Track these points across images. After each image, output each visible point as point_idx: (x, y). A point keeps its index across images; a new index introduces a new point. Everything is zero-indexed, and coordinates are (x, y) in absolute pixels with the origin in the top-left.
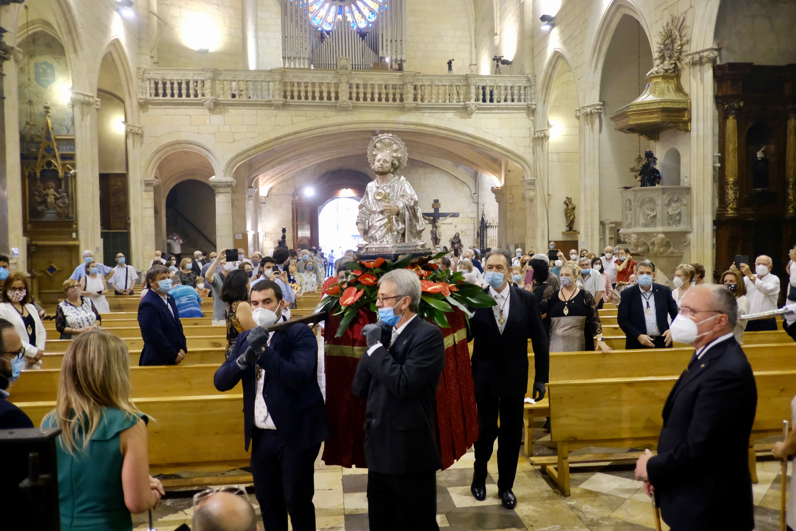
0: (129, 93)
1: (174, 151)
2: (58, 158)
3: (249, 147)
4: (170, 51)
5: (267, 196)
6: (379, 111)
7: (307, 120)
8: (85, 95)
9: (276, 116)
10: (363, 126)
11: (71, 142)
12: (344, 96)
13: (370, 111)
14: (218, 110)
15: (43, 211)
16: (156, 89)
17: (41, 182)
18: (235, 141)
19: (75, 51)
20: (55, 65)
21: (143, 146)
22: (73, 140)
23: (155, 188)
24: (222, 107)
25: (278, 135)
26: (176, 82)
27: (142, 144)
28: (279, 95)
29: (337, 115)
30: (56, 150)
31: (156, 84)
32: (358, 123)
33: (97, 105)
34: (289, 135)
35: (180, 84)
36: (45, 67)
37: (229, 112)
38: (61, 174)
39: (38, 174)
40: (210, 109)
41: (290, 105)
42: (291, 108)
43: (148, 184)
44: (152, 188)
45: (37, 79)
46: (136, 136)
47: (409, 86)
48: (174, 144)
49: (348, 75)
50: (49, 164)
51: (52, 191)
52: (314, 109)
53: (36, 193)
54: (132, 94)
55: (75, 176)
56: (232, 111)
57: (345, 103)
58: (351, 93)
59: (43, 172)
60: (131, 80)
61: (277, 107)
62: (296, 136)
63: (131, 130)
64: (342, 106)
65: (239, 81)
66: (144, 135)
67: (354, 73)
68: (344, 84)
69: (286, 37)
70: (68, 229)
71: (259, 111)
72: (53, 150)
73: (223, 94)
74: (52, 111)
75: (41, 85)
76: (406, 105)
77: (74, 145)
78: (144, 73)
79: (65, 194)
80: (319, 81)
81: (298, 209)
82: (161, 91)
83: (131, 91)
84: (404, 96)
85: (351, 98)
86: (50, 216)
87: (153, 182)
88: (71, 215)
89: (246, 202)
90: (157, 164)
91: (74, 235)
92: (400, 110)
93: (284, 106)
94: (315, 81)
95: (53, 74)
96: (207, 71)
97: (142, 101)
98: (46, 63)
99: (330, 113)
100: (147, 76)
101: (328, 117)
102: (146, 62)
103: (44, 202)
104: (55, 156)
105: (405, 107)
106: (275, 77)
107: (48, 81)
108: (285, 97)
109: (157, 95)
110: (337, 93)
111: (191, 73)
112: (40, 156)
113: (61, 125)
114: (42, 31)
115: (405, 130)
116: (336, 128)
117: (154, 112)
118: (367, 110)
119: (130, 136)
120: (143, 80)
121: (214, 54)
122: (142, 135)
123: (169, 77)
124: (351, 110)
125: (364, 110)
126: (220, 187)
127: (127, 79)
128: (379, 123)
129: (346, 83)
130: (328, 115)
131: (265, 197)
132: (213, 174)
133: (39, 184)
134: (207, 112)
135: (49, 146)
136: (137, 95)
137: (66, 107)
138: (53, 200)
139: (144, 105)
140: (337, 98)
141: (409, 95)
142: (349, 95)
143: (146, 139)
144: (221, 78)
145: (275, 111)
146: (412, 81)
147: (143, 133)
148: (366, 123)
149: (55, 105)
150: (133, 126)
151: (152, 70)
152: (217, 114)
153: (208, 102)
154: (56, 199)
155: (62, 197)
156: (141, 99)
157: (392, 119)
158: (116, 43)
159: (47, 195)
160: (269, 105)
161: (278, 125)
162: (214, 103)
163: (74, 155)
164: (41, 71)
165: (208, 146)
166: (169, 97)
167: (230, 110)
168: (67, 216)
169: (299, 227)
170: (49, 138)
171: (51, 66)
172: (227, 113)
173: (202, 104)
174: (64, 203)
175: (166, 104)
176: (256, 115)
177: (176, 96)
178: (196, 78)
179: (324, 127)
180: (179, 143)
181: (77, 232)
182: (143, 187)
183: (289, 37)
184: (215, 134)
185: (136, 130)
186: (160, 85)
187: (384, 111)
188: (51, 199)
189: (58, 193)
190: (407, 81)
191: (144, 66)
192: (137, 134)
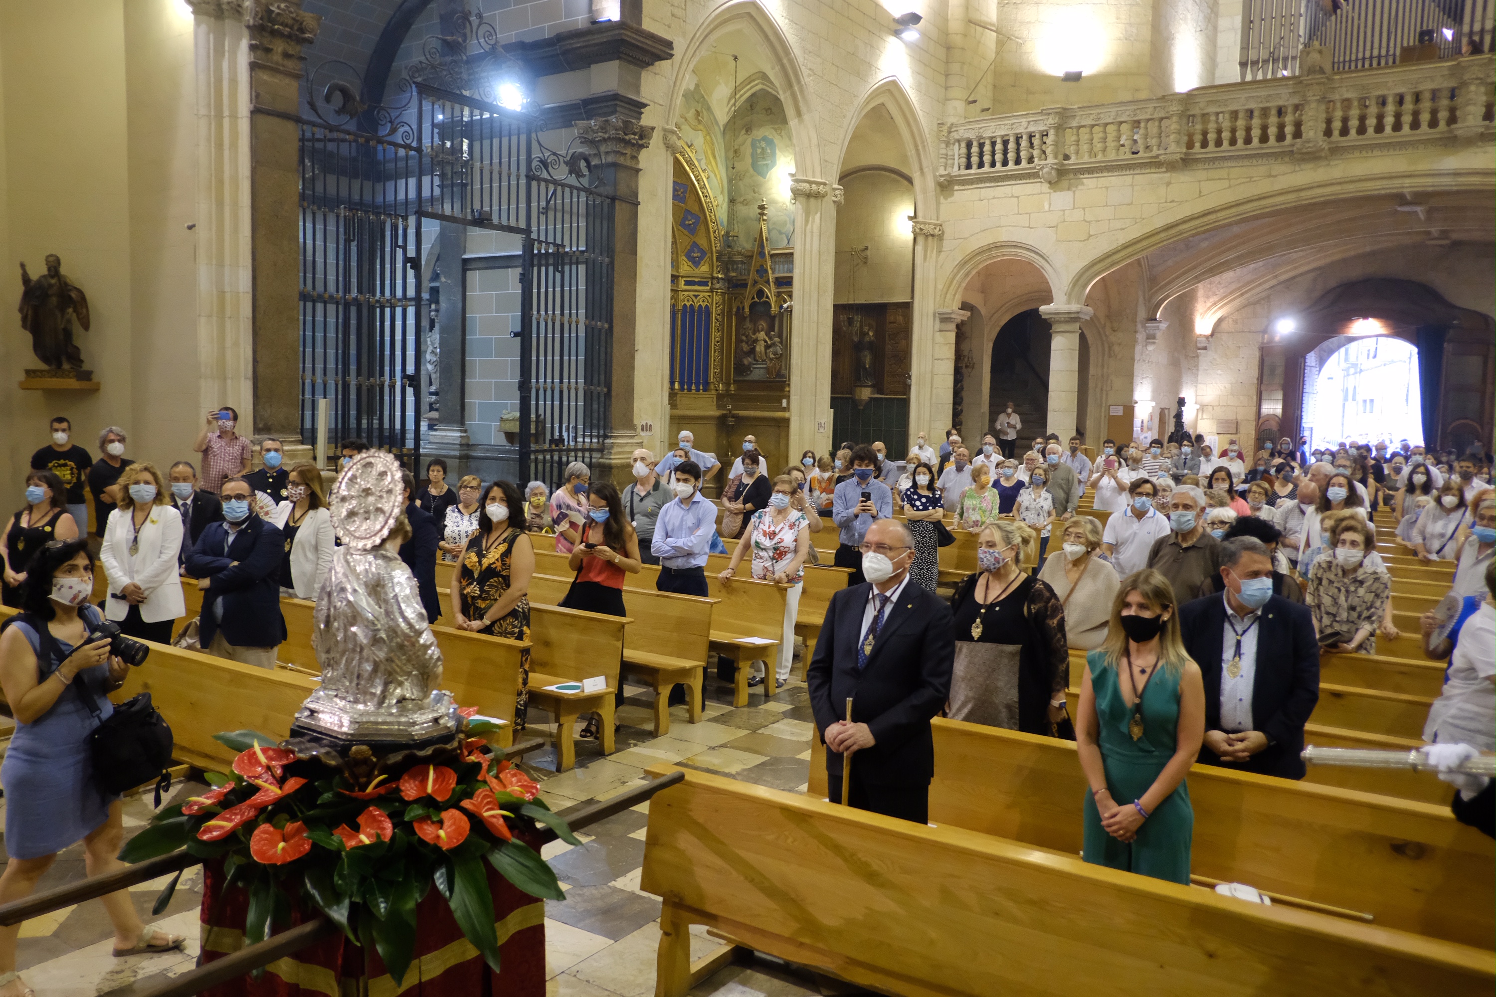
0: (921, 169)
1: (989, 262)
2: (772, 284)
3: (1114, 246)
4: (1014, 86)
5: (1212, 335)
6: (1392, 152)
7: (1230, 187)
8: (810, 183)
9: (1168, 184)
10: (1351, 187)
11: (788, 257)
12: (1313, 132)
13: (1370, 154)
14: (1065, 183)
15: (750, 364)
16: (969, 156)
17: (751, 321)
18: (1090, 236)
19: (799, 114)
20: (777, 140)
21: (943, 255)
22: (792, 254)
23: (958, 326)
24: (1071, 176)
25: (1171, 220)
26: (999, 141)
27: (940, 251)
28: (1178, 142)
29: (1294, 171)
30: (770, 272)
31: (969, 145)
32: (1340, 183)
33: (836, 196)
34: (1192, 218)
35: (1005, 143)
36: (763, 144)
37: (1083, 184)
38: (774, 309)
39: (747, 310)
40: (1050, 183)
41: (1197, 160)
42: (1200, 166)
43: (945, 319)
44: (953, 326)
45: (754, 165)
46: (930, 238)
47: (1473, 88)
48: (989, 248)
49: (1323, 83)
50: (761, 293)
51: (762, 335)
52: (1246, 162)
53: (744, 338)
54: (925, 170)
55: (790, 311)
56: (1089, 182)
57: (1311, 145)
58: (1329, 122)
59: (753, 306)
60: (924, 147)
61: (1171, 166)
62: (1206, 219)
63: (921, 229)
64: (1304, 150)
65: (1106, 124)
66: (945, 236)
67: (1337, 77)
68: (1313, 105)
69: (1251, 22)
70: (778, 394)
71: (1137, 177)
72: (766, 271)
73: (1077, 153)
74: (770, 212)
75: (759, 174)
76: (1459, 133)
77: (792, 262)
78: (949, 132)
79: (777, 339)
80: (1262, 105)
81: (1266, 359)
82: (975, 159)
83: (925, 163)
84: (1458, 113)
85: (1328, 133)
86: (758, 373)
87: (953, 316)
88: (783, 372)
89: (1138, 348)
90: (964, 285)
91: (784, 403)
92: (1446, 146)
93: (1186, 162)
94: (1252, 105)
95: (774, 154)
96: (1049, 114)
97: (942, 179)
98: (764, 139)
99: (1279, 168)
100: (955, 135)
101: (1275, 176)
102: (956, 110)
103: (752, 351)
104: (768, 282)
105: (1456, 137)
106: (1171, 108)
107: (767, 165)
108: (1190, 145)
109: (969, 166)
110: (1298, 125)
111: (1024, 121)
112: (750, 283)
113: (780, 233)
114: (762, 90)
115: (1455, 188)
116: (1291, 197)
117: (963, 196)
118: (1364, 154)
119: (920, 240)
120: (948, 144)
121: (1093, 78)
122: (941, 237)
123: (988, 134)
124: (1326, 158)
125: (1357, 154)
126: (1059, 322)
127: (916, 146)
128: (1391, 178)
129: (1318, 101)
130: (1273, 173)
131: (1207, 337)
132: (1049, 299)
133: (748, 325)
134: (1045, 187)
135: (762, 266)
136: (935, 169)
137: (788, 204)
138: (763, 349)
139: (946, 186)
140: (1297, 134)
141: (1471, 108)
142: (1324, 126)
143: (947, 244)
144: (1074, 124)
145: (1168, 175)
146: (1480, 75)
147: (943, 233)
148: (1360, 181)
149: (773, 202)
150: (925, 223)
151: (962, 125)
152: (1062, 190)
153: (1045, 170)
154: (767, 347)
155: (774, 344)
156: (941, 176)
157: (1423, 166)
158: (892, 88)
159: (756, 341)
160: (1155, 164)
161: (1173, 201)
162: (1057, 170)
163: (791, 278)
164: (759, 151)
165: (1044, 250)
166: (987, 168)
167: (1085, 181)
168: (779, 374)
169: (1264, 396)
170: (762, 254)
171: (770, 143)
172: (1080, 187)
173: (1035, 175)
174: (775, 353)
175: (980, 180)
176: (1132, 185)
177: (998, 165)
178: (1031, 129)
179: (1264, 198)
180: (997, 246)
181: (788, 398)
182: (938, 325)
183: (1257, 22)
184: (1056, 227)
185: (928, 229)
186: (975, 149)
187: (1404, 152)
188: (760, 348)
189: (770, 338)
190: (1466, 77)
191: (951, 120)
192: (933, 236)
